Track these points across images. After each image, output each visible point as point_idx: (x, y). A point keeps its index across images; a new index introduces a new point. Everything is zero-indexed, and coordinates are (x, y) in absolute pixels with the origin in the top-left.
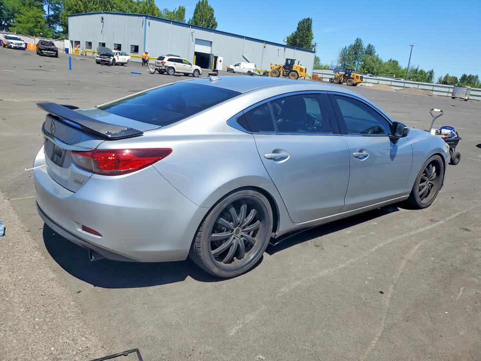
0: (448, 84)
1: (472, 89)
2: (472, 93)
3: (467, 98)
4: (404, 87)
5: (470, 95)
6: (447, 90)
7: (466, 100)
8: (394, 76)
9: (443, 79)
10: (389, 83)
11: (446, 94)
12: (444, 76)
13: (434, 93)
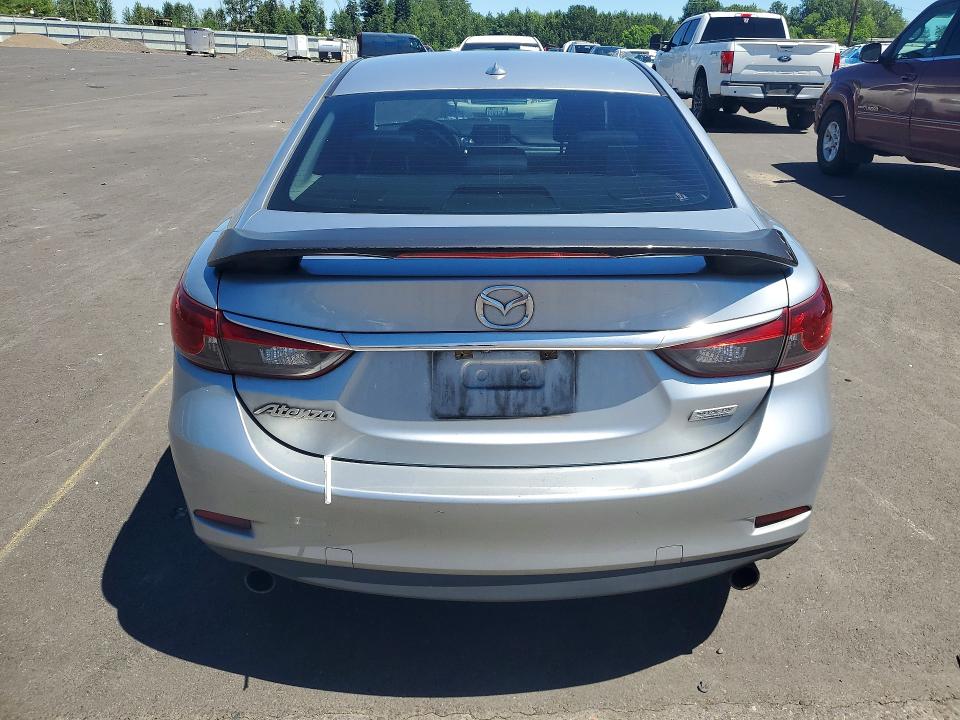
0: (165, 26)
1: (216, 32)
2: (219, 40)
3: (212, 52)
4: (78, 36)
5: (217, 45)
6: (170, 37)
7: (213, 56)
8: (32, 12)
9: (131, 13)
10: (42, 30)
11: (171, 47)
12: (132, 8)
13: (148, 45)
